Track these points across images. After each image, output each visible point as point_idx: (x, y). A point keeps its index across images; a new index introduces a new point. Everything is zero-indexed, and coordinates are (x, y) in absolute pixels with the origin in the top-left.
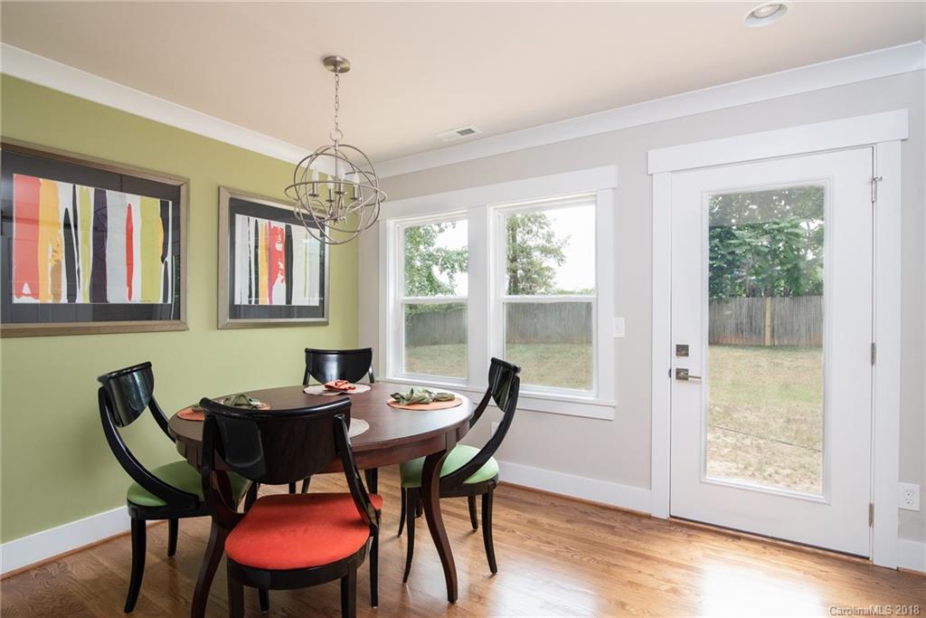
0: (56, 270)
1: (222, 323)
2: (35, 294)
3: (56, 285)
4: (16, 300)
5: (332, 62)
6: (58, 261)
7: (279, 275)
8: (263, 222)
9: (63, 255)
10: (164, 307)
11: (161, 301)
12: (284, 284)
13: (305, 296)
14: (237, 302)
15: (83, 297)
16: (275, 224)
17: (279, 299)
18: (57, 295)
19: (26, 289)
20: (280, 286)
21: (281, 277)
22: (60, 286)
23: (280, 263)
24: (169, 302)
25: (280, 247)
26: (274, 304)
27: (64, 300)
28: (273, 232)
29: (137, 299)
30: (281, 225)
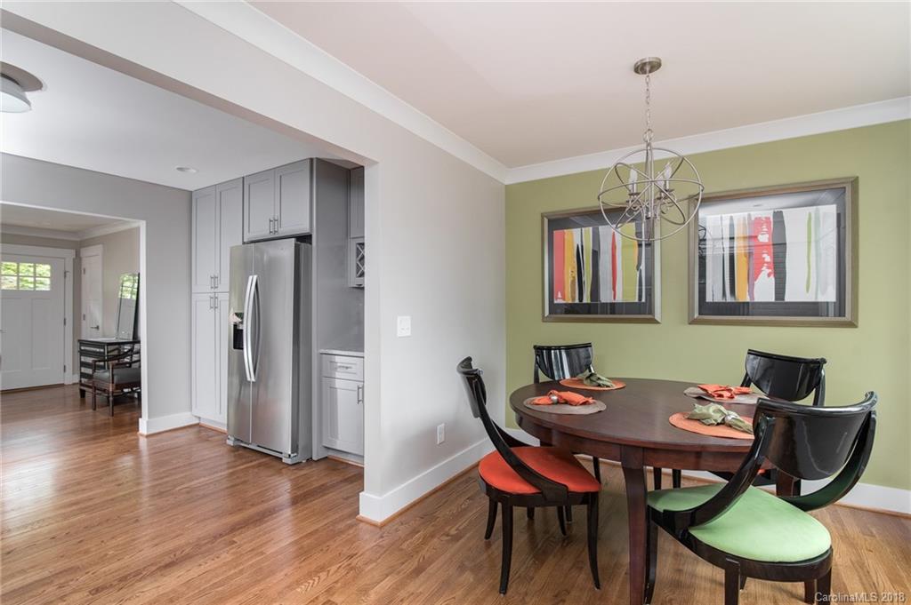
0: (573, 282)
2: (563, 298)
3: (573, 292)
4: (555, 302)
6: (574, 277)
7: (764, 268)
9: (576, 273)
10: (640, 304)
11: (637, 300)
12: (772, 279)
13: (808, 289)
14: (709, 299)
15: (586, 299)
18: (573, 299)
19: (560, 296)
21: (767, 270)
22: (575, 293)
23: (765, 256)
24: (643, 300)
25: (765, 238)
26: (756, 300)
27: (577, 301)
29: (619, 299)
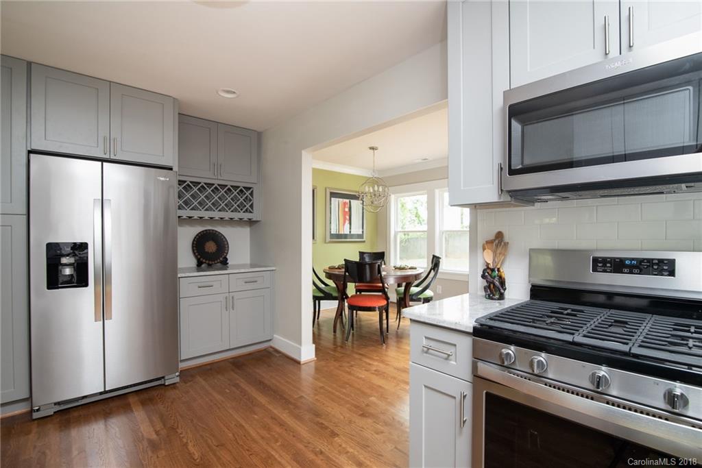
1: (327, 241)
5: (372, 148)
8: (341, 200)
13: (356, 230)
14: (332, 233)
16: (345, 200)
17: (347, 232)
20: (347, 225)
21: (347, 222)
23: (347, 216)
25: (347, 210)
26: (345, 233)
28: (345, 204)
30: (347, 201)
